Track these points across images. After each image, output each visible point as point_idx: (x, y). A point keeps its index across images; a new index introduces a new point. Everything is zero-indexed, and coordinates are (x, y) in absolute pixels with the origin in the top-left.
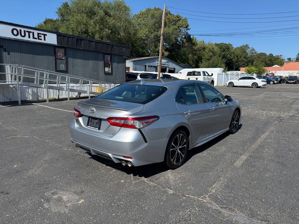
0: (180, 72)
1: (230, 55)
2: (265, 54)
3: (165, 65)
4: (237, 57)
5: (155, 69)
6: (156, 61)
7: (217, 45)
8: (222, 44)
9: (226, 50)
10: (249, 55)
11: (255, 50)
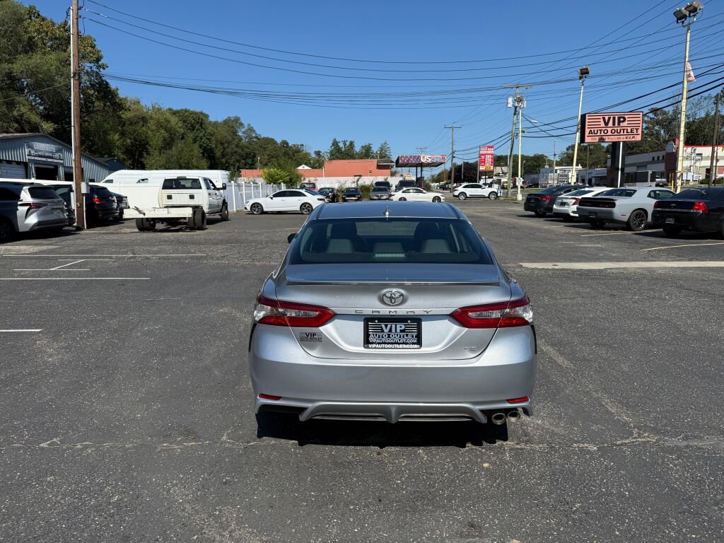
0: (107, 178)
1: (207, 139)
2: (273, 140)
3: (52, 158)
4: (222, 144)
5: (21, 170)
6: (22, 146)
7: (175, 113)
8: (186, 111)
9: (197, 126)
10: (245, 141)
11: (254, 131)
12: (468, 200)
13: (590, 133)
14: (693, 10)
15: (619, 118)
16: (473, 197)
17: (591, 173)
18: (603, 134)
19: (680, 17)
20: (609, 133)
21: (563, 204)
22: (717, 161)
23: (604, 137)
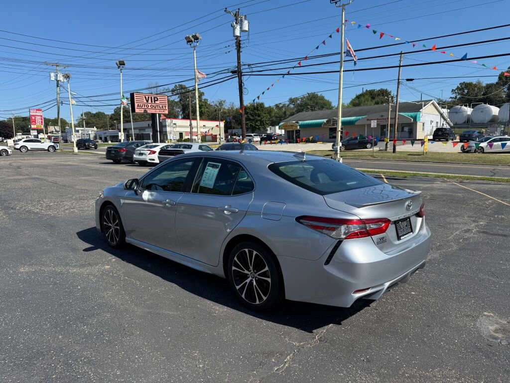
12: (29, 152)
13: (138, 105)
14: (196, 38)
15: (154, 98)
16: (33, 150)
17: (106, 133)
18: (146, 107)
19: (189, 41)
20: (150, 107)
21: (141, 154)
22: (193, 128)
23: (147, 110)
